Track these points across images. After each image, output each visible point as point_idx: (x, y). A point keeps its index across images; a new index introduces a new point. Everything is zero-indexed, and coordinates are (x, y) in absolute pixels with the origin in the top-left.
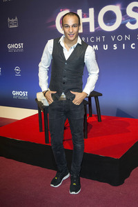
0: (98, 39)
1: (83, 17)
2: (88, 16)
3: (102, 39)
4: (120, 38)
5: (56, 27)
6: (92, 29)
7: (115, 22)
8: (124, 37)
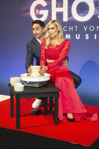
0: (71, 28)
1: (57, 7)
2: (62, 6)
3: (74, 28)
4: (92, 28)
5: (30, 15)
6: (65, 19)
7: (87, 13)
8: (96, 28)
